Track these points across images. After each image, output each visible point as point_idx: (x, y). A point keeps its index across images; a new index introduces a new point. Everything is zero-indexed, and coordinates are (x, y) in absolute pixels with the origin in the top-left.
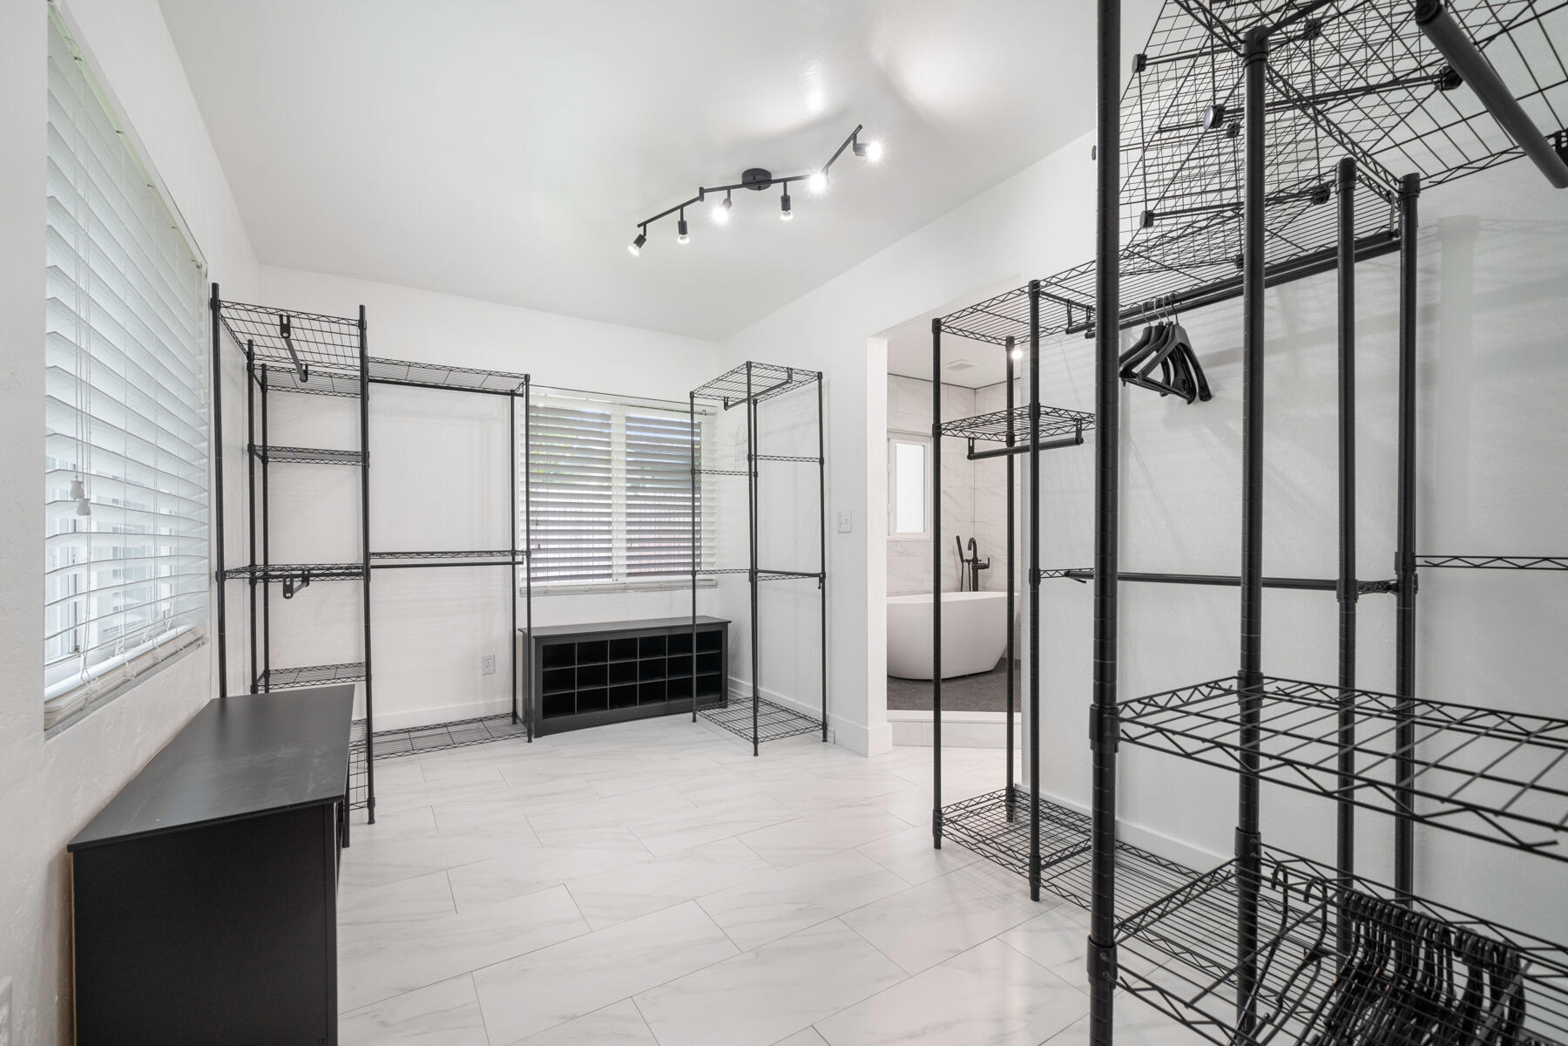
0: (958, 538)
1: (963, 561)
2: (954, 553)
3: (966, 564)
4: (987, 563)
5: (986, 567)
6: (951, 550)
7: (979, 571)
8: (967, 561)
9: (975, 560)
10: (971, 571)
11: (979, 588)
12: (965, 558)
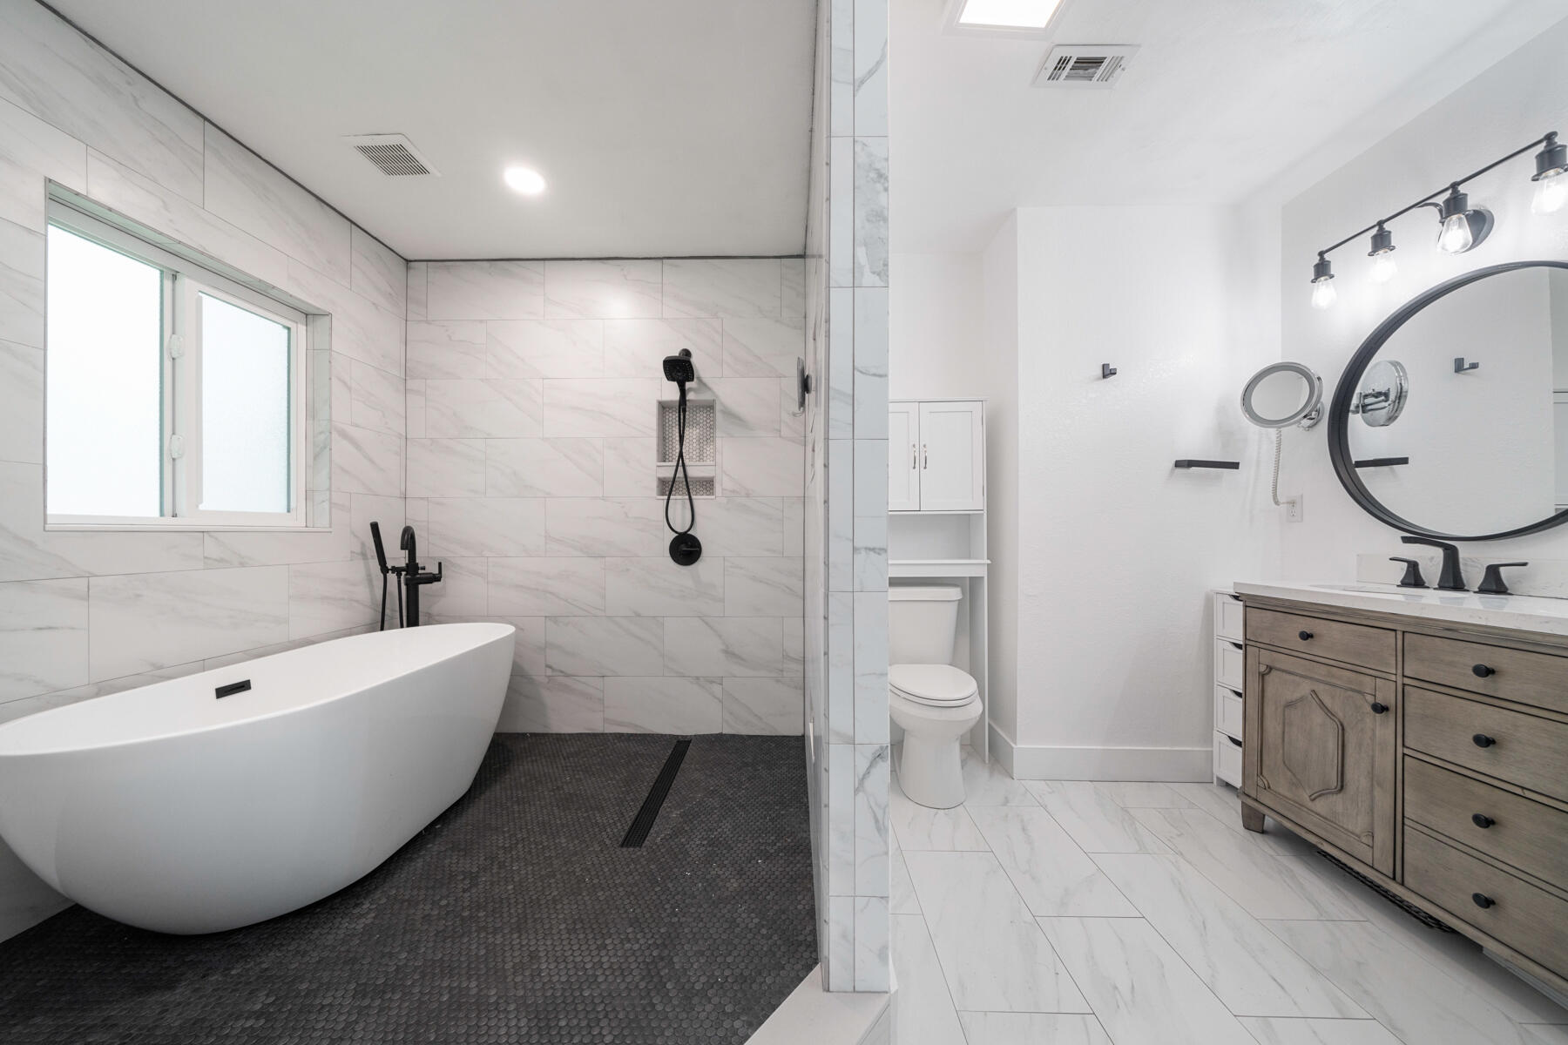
0: (375, 528)
1: (384, 570)
2: (364, 555)
3: (392, 577)
4: (436, 572)
5: (435, 578)
6: (358, 549)
7: (421, 587)
8: (394, 569)
9: (412, 567)
10: (404, 588)
11: (421, 618)
12: (389, 565)
